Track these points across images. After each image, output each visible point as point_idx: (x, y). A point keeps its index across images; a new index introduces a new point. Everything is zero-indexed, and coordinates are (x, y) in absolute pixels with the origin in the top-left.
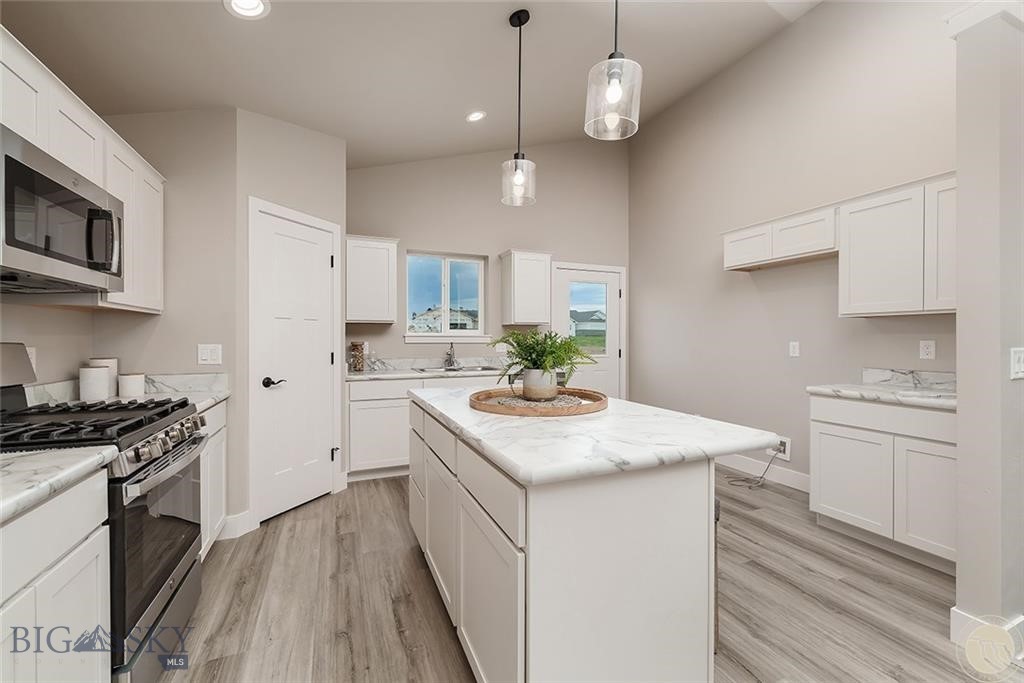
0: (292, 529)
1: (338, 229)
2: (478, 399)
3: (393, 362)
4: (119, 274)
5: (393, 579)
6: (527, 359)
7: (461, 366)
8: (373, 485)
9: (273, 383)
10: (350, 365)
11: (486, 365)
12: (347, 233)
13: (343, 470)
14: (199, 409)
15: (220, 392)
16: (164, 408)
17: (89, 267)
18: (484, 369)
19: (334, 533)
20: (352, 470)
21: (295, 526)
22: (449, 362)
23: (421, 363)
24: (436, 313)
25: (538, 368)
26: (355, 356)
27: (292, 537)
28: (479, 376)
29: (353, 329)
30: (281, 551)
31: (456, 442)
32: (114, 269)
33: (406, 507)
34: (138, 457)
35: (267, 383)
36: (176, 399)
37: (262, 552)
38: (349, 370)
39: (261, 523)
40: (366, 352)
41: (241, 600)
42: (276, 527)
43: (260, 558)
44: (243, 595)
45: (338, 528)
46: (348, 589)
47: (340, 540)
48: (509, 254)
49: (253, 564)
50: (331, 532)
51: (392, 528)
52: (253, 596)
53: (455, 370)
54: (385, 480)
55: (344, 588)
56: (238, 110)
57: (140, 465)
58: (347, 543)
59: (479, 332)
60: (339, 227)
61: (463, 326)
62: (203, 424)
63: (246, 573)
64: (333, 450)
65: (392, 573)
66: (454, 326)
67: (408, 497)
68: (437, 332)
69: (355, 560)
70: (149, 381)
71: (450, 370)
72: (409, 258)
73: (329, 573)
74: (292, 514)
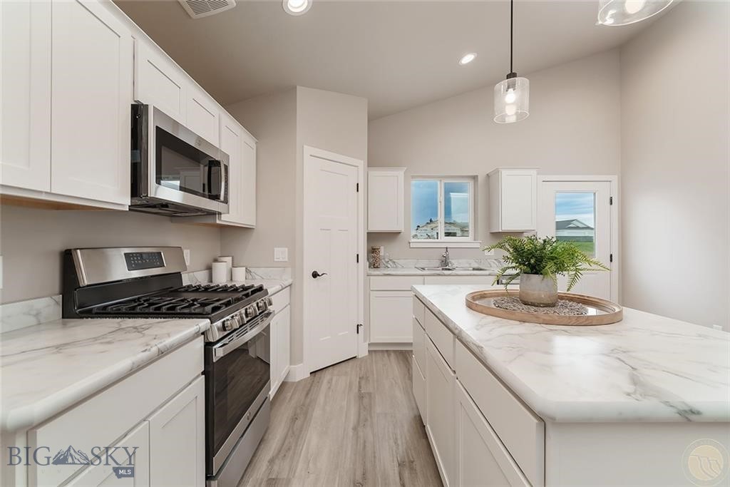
0: (330, 382)
1: (362, 163)
2: (473, 298)
3: (401, 262)
4: (226, 201)
5: (399, 442)
6: (525, 265)
7: (454, 266)
8: (386, 355)
9: (319, 275)
10: (370, 264)
11: (476, 266)
12: (368, 166)
13: (365, 341)
14: (270, 294)
15: (286, 280)
16: (247, 292)
17: (209, 198)
18: (474, 269)
19: (357, 390)
20: (372, 341)
21: (332, 379)
22: (445, 263)
23: (423, 263)
24: (433, 225)
25: (536, 273)
26: (374, 257)
27: (329, 388)
28: (470, 275)
29: (372, 236)
30: (321, 399)
31: (454, 341)
32: (222, 198)
33: (411, 378)
34: (224, 328)
35: (315, 275)
36: (257, 285)
37: (309, 396)
38: (369, 267)
39: (311, 373)
40: (382, 254)
41: (293, 433)
42: (320, 378)
43: (308, 400)
44: (295, 429)
45: (360, 387)
46: (365, 442)
47: (361, 397)
48: (497, 171)
49: (303, 405)
50: (355, 389)
51: (400, 395)
52: (301, 431)
53: (449, 270)
54: (394, 351)
55: (362, 441)
56: (298, 87)
57: (226, 333)
58: (366, 400)
59: (470, 238)
60: (362, 162)
61: (454, 235)
62: (271, 304)
63: (298, 411)
64: (358, 325)
65: (399, 437)
66: (448, 234)
67: (412, 368)
68: (434, 238)
69: (371, 417)
70: (248, 271)
71: (446, 269)
72: (414, 182)
73: (351, 425)
74: (331, 369)
